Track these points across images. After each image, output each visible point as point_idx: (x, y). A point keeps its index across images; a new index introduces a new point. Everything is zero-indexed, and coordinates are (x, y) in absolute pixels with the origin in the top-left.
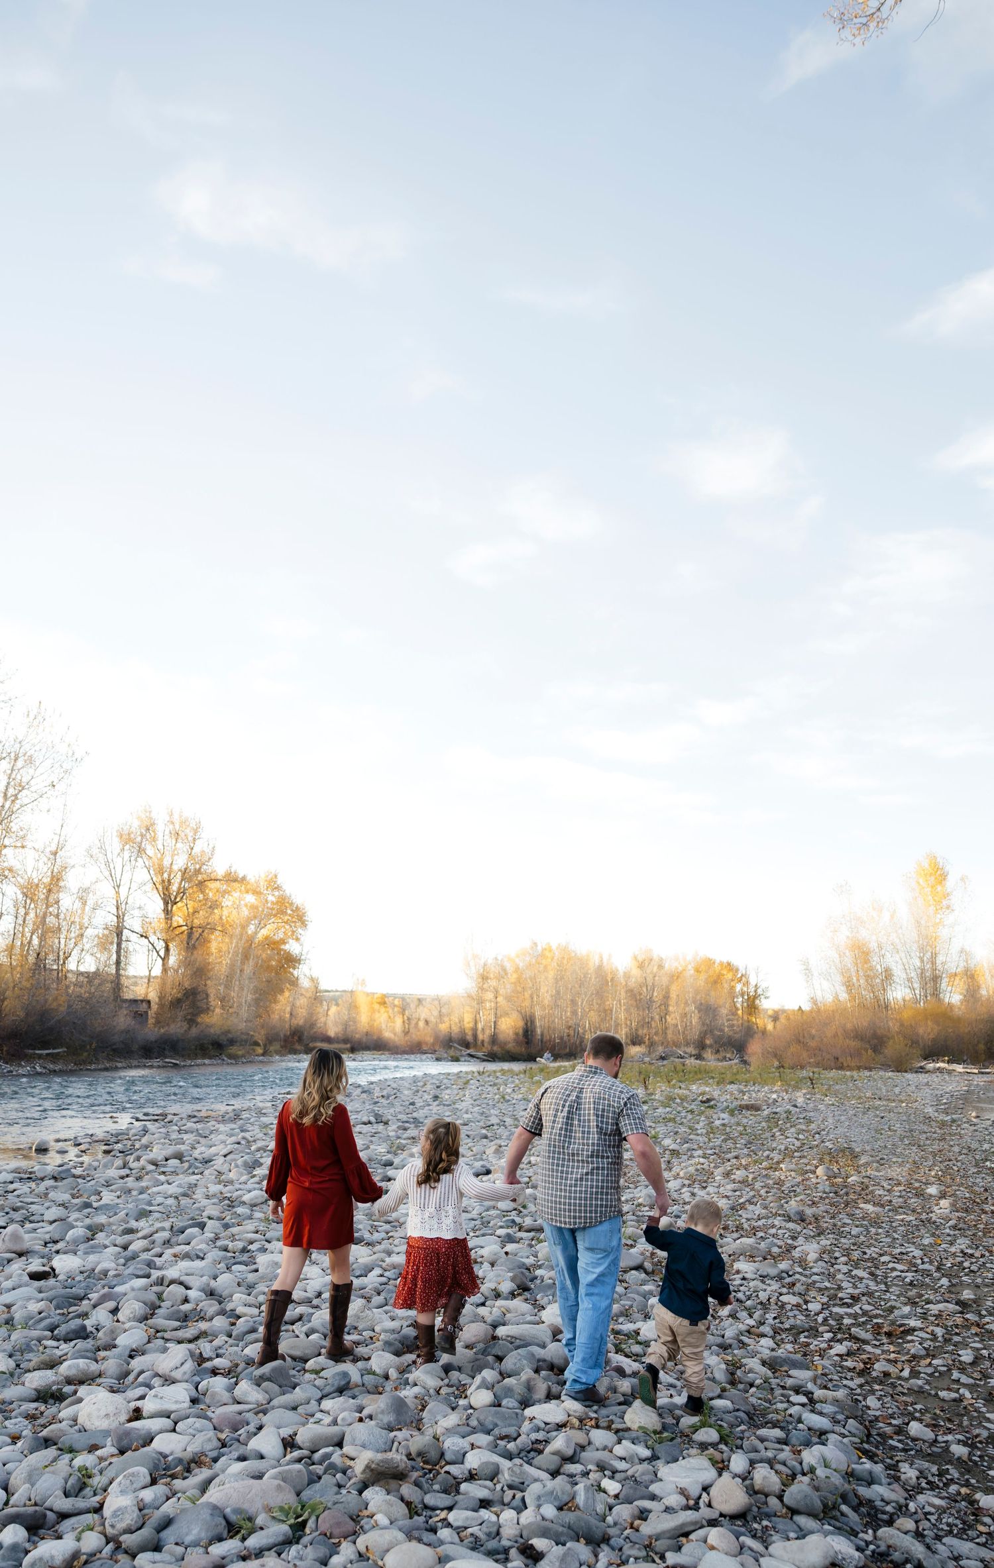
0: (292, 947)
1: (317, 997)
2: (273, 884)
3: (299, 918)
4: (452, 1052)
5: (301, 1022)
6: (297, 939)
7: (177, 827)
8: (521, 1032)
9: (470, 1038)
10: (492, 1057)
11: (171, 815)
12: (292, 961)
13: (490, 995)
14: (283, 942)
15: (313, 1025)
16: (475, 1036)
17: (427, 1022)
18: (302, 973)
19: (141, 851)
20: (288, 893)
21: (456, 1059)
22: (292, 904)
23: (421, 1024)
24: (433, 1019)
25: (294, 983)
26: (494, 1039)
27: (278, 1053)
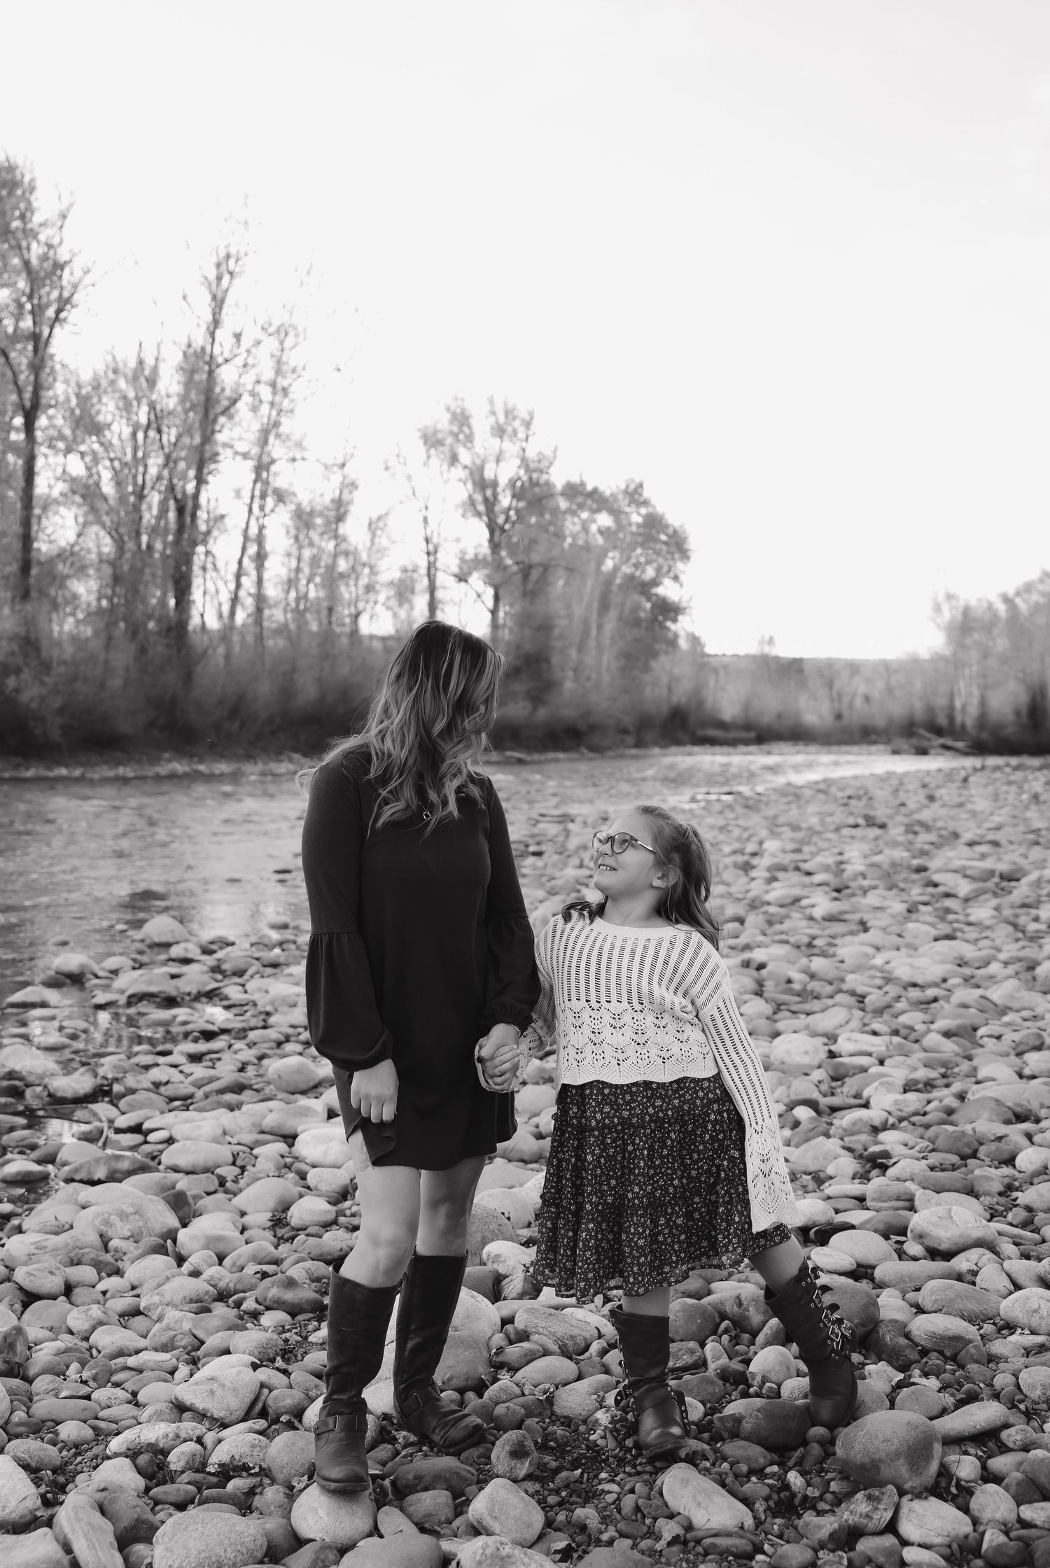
0: (668, 590)
1: (702, 662)
2: (635, 495)
3: (678, 546)
4: (915, 741)
5: (683, 700)
6: (676, 578)
7: (502, 419)
8: (1024, 711)
9: (942, 720)
10: (980, 748)
11: (491, 402)
12: (668, 610)
13: (974, 655)
14: (655, 582)
15: (701, 703)
16: (951, 718)
17: (867, 699)
18: (682, 627)
19: (454, 459)
20: (660, 510)
21: (922, 752)
22: (667, 526)
23: (859, 702)
24: (875, 694)
25: (673, 643)
26: (982, 720)
27: (656, 743)
